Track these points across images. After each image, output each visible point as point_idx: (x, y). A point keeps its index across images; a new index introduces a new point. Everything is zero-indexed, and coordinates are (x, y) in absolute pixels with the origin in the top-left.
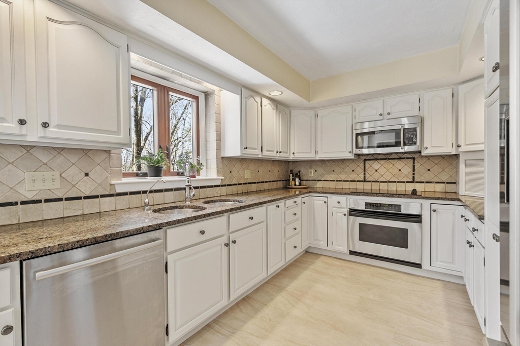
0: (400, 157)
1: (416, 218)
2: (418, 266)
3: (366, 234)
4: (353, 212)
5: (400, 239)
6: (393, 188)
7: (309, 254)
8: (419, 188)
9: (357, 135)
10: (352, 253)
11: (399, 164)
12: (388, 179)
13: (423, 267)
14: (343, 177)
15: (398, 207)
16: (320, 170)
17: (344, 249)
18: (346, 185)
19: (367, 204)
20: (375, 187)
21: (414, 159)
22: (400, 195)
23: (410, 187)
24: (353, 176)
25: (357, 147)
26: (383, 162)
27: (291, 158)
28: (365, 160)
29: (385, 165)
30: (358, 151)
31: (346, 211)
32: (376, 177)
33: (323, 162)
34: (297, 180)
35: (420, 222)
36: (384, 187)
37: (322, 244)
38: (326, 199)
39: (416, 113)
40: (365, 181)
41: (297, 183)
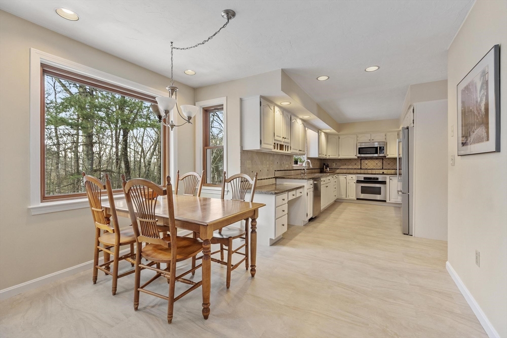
0: (377, 158)
1: (384, 183)
2: (385, 201)
3: (364, 190)
4: (358, 182)
5: (378, 191)
6: (374, 172)
7: (337, 202)
8: (385, 171)
9: (359, 148)
10: (358, 199)
11: (377, 161)
12: (371, 168)
13: (387, 201)
14: (350, 167)
15: (377, 179)
16: (338, 164)
17: (355, 198)
18: (352, 171)
19: (365, 178)
20: (366, 171)
21: (383, 159)
22: (378, 174)
23: (381, 171)
24: (355, 167)
25: (359, 153)
26: (369, 160)
27: (328, 157)
28: (361, 159)
29: (371, 162)
30: (359, 155)
31: (355, 181)
32: (366, 167)
33: (340, 160)
34: (328, 168)
35: (386, 184)
36: (370, 171)
37: (344, 197)
38: (345, 176)
39: (384, 140)
40: (361, 169)
41: (328, 170)
